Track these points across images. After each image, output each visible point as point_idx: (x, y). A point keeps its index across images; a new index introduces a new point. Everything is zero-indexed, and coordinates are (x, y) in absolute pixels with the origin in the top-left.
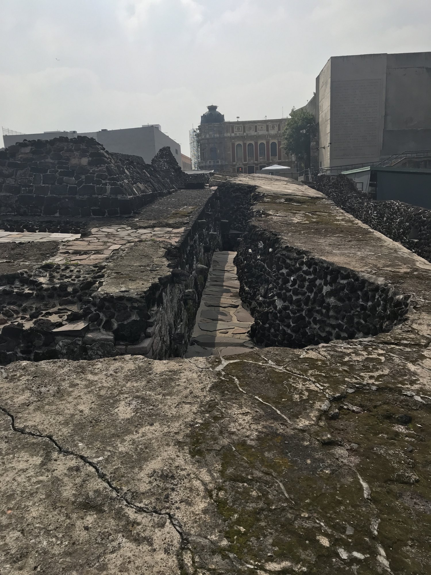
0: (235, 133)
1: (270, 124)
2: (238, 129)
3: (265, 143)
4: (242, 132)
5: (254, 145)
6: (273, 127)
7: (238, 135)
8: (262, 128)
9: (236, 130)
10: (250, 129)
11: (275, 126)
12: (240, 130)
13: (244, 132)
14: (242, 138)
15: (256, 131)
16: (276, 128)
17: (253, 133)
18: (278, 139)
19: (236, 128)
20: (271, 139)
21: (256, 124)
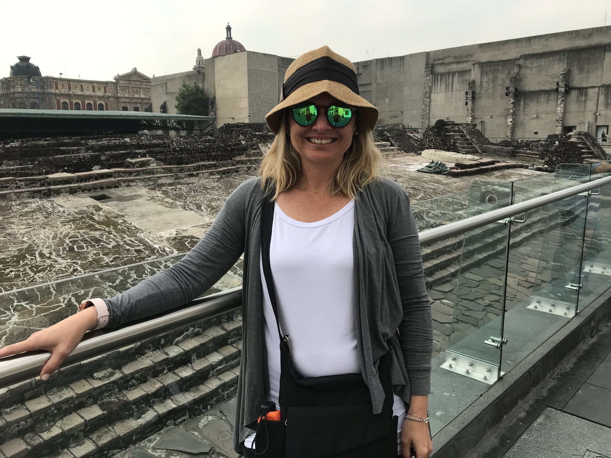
0: (59, 89)
1: (96, 86)
2: (63, 86)
3: (92, 103)
4: (68, 90)
5: (81, 104)
6: (99, 89)
7: (63, 92)
8: (88, 88)
9: (61, 87)
10: (76, 87)
11: (101, 87)
12: (65, 87)
13: (70, 89)
14: (69, 96)
15: (82, 90)
16: (103, 90)
17: (79, 92)
18: (105, 101)
19: (61, 85)
20: (98, 100)
21: (81, 84)
